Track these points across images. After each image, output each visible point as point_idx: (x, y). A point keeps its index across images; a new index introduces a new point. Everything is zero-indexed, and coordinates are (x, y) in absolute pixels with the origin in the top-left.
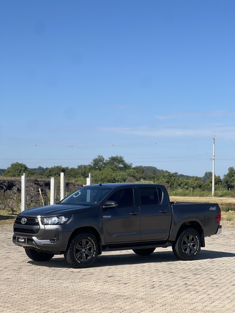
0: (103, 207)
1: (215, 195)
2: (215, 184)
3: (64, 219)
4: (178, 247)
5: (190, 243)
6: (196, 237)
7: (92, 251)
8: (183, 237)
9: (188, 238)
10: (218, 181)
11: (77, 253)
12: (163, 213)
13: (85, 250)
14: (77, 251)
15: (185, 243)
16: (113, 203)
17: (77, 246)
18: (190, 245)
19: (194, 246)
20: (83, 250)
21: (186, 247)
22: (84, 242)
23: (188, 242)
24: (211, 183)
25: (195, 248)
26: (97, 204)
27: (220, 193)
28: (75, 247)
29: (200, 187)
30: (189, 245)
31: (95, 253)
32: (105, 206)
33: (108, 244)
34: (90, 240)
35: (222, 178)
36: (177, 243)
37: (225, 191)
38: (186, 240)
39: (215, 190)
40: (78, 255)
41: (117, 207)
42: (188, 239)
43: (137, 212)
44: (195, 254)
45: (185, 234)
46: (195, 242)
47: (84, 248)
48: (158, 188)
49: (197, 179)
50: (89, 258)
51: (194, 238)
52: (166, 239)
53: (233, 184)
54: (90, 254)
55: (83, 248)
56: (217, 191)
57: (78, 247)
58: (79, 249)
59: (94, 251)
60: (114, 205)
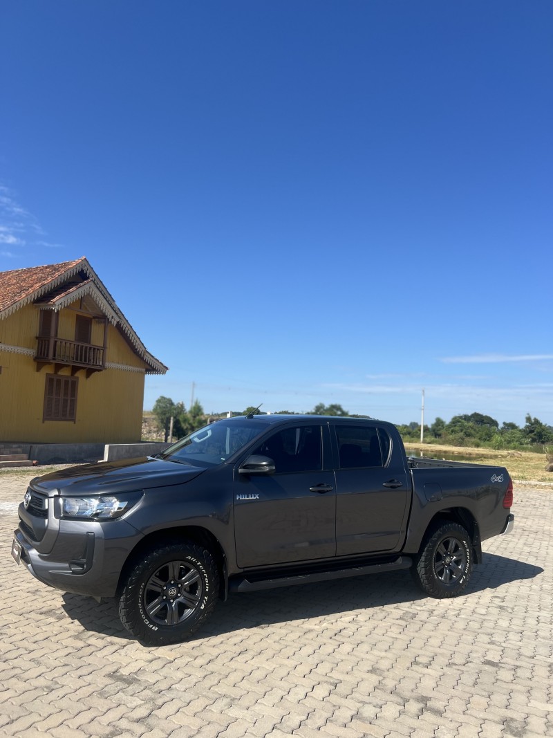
0: (240, 471)
1: (424, 442)
2: (424, 431)
3: (116, 505)
4: (425, 567)
5: (450, 555)
6: (465, 542)
7: (198, 593)
8: (435, 543)
9: (446, 544)
10: (426, 429)
11: (150, 601)
12: (392, 487)
13: (178, 592)
14: (152, 596)
15: (439, 558)
16: (264, 463)
17: (150, 582)
18: (451, 562)
19: (457, 562)
20: (173, 592)
21: (442, 567)
22: (174, 568)
23: (447, 555)
24: (420, 430)
25: (460, 567)
26: (225, 461)
27: (428, 440)
28: (145, 586)
29: (409, 434)
30: (448, 560)
31: (206, 598)
32: (244, 467)
33: (246, 569)
34: (194, 564)
35: (430, 426)
36: (423, 558)
37: (433, 439)
38: (442, 549)
39: (424, 437)
40: (154, 608)
41: (273, 472)
42: (447, 547)
43: (328, 486)
44: (461, 582)
45: (440, 536)
46: (461, 555)
47: (176, 585)
48: (380, 430)
49: (406, 426)
50: (188, 612)
51: (459, 544)
52: (398, 549)
53: (439, 432)
54: (192, 601)
55: (172, 585)
56: (426, 439)
57: (154, 583)
58: (158, 590)
59: (204, 593)
60: (267, 469)
